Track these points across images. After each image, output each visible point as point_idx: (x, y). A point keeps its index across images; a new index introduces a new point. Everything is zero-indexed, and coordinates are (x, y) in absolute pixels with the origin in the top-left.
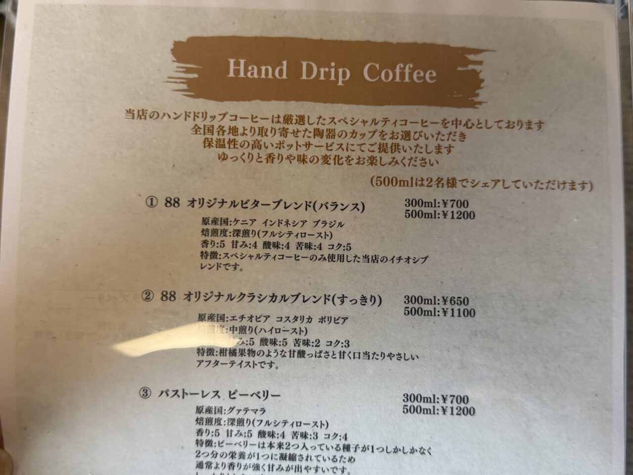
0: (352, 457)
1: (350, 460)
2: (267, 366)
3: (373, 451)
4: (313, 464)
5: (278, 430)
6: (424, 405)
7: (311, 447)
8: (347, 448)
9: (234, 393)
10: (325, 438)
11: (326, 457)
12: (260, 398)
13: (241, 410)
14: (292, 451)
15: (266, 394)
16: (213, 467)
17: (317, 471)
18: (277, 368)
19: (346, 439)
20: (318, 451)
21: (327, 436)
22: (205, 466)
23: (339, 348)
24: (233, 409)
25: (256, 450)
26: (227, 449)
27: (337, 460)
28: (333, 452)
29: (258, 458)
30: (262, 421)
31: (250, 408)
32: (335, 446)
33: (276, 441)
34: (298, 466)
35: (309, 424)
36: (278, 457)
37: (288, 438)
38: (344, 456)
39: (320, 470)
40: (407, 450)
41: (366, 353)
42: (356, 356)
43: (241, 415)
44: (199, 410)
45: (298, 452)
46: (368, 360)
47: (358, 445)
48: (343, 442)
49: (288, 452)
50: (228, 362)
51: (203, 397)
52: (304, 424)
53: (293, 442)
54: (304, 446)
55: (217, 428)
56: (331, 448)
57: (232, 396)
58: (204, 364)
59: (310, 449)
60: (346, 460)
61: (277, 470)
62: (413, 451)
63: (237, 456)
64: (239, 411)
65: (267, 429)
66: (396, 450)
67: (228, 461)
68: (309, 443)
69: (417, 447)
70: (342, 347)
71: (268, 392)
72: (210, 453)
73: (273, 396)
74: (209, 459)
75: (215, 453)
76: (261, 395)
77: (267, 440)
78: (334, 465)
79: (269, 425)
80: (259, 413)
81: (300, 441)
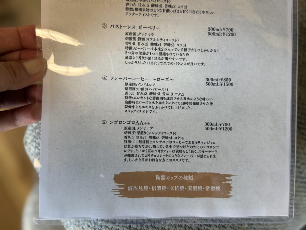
0: (188, 54)
1: (187, 55)
2: (154, 16)
3: (196, 51)
4: (172, 57)
5: (159, 43)
6: (216, 32)
7: (172, 50)
8: (186, 50)
9: (141, 27)
10: (177, 46)
11: (177, 54)
12: (151, 29)
13: (144, 34)
14: (164, 51)
15: (154, 27)
16: (132, 59)
17: (174, 59)
18: (158, 16)
19: (185, 46)
20: (174, 51)
21: (178, 45)
22: (129, 58)
23: (183, 9)
24: (140, 33)
25: (150, 51)
26: (138, 51)
27: (182, 55)
28: (180, 52)
29: (151, 55)
30: (152, 39)
31: (147, 33)
32: (181, 49)
33: (158, 47)
34: (166, 57)
35: (171, 40)
36: (158, 54)
37: (163, 46)
38: (185, 53)
39: (175, 59)
40: (209, 50)
41: (194, 11)
42: (190, 12)
43: (144, 36)
44: (127, 34)
45: (166, 52)
46: (194, 14)
47: (190, 49)
48: (184, 47)
49: (162, 52)
50: (138, 13)
51: (128, 28)
52: (169, 40)
53: (164, 47)
54: (169, 49)
55: (134, 42)
56: (179, 50)
57: (140, 28)
58: (129, 14)
59: (171, 51)
60: (185, 55)
61: (158, 59)
62: (211, 51)
63: (142, 54)
64: (143, 34)
65: (154, 42)
66: (205, 50)
67: (138, 55)
68: (171, 48)
69: (213, 49)
70: (184, 8)
71: (154, 26)
72: (131, 52)
73: (156, 28)
74: (131, 55)
75: (133, 52)
76: (152, 28)
77: (154, 47)
78: (181, 57)
79: (155, 40)
80: (151, 35)
81: (167, 47)
